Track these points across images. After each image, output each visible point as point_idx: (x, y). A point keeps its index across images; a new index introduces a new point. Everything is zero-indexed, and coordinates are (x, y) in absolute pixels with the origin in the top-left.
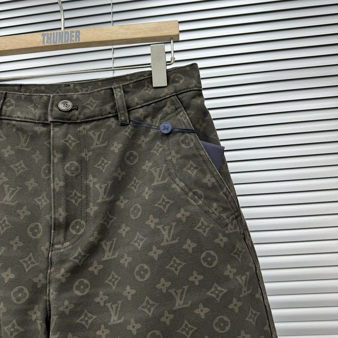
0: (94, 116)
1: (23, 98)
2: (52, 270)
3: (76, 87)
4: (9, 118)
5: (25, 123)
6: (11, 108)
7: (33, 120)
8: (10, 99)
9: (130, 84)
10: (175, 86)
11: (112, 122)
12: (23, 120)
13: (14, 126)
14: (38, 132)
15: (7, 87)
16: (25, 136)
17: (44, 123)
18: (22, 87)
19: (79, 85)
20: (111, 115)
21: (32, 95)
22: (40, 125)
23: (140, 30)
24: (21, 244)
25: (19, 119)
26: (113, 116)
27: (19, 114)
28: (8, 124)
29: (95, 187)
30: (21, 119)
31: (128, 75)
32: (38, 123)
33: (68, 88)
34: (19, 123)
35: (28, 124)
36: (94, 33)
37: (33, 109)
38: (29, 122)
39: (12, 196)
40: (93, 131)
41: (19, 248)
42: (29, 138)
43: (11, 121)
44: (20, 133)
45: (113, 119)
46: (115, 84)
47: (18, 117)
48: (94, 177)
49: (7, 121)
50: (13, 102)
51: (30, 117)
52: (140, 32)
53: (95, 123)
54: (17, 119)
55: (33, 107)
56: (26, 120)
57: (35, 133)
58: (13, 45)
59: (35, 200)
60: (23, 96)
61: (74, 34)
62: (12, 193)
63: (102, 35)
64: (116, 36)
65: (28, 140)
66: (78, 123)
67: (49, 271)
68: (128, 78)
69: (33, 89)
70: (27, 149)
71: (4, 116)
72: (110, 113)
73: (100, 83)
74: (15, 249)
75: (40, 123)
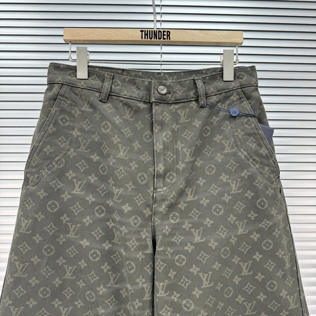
0: (182, 99)
1: (127, 81)
2: (156, 206)
3: (165, 76)
4: (118, 95)
5: (131, 100)
6: (118, 87)
7: (137, 98)
8: (117, 80)
9: (207, 77)
10: (240, 82)
11: (194, 104)
12: (129, 97)
13: (121, 101)
14: (141, 108)
15: (112, 70)
16: (130, 109)
17: (145, 102)
18: (124, 71)
19: (168, 74)
20: (194, 99)
21: (135, 79)
22: (142, 102)
23: (215, 36)
24: (133, 187)
25: (126, 97)
26: (194, 100)
27: (125, 93)
28: (117, 99)
29: (183, 151)
30: (127, 97)
31: (204, 70)
32: (140, 101)
33: (160, 75)
34: (126, 99)
35: (133, 101)
36: (181, 35)
37: (136, 90)
38: (134, 99)
39: (125, 153)
40: (181, 110)
41: (132, 189)
42: (133, 112)
43: (119, 98)
44: (126, 107)
45: (194, 102)
46: (194, 75)
47: (125, 95)
48: (182, 143)
49: (116, 97)
50: (119, 82)
51: (134, 96)
52: (215, 38)
53: (182, 104)
54: (124, 96)
55: (136, 88)
56: (131, 98)
57: (139, 108)
58: (117, 36)
59: (140, 157)
60: (127, 79)
61: (165, 33)
62: (125, 150)
63: (187, 36)
64: (198, 39)
65: (132, 113)
66: (170, 103)
67: (154, 206)
68: (204, 72)
69: (133, 74)
70: (131, 119)
71: (113, 93)
72: (192, 98)
73: (182, 74)
74: (130, 190)
75: (142, 101)
